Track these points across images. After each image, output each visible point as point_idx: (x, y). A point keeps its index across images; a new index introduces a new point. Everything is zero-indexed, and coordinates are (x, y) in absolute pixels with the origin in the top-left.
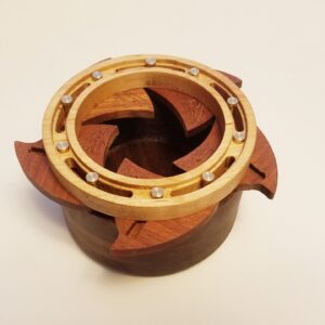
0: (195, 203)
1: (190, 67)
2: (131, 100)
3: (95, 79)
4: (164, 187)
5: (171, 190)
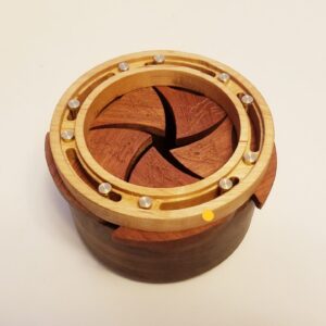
0: (183, 221)
1: (221, 72)
3: (121, 71)
4: (155, 198)
5: (161, 201)
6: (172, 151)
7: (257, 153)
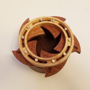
1: (52, 19)
2: (38, 31)
6: (54, 49)
7: (70, 38)
